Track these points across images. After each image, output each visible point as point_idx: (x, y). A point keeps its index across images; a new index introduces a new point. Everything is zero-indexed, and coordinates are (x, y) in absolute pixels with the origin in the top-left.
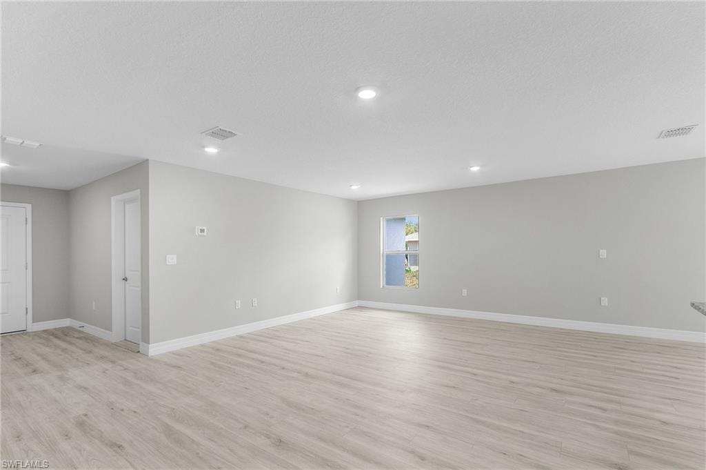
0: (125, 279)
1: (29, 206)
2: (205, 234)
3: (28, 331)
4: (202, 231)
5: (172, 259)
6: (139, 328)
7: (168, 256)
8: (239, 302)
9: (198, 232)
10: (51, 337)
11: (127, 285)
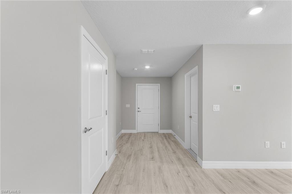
0: (191, 117)
1: (159, 84)
2: (240, 90)
3: (159, 132)
4: (238, 88)
5: (217, 108)
6: (197, 146)
7: (214, 106)
8: (268, 143)
9: (234, 89)
10: (164, 138)
11: (192, 120)
